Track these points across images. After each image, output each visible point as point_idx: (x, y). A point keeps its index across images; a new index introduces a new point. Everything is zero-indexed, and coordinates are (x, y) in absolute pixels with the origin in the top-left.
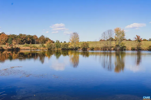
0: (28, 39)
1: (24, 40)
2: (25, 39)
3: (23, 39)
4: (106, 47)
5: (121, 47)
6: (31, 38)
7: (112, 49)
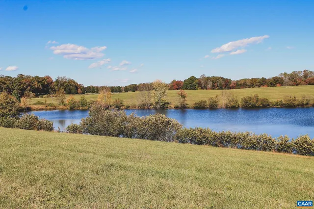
0: (36, 85)
1: (27, 87)
2: (29, 85)
3: (25, 84)
4: (145, 105)
5: (161, 104)
6: (41, 82)
7: (152, 107)
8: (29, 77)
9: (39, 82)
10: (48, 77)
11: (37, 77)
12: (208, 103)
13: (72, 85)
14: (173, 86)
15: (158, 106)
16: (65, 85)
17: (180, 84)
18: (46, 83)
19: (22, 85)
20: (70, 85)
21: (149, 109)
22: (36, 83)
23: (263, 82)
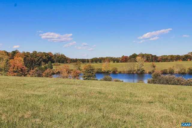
0: (44, 57)
1: (40, 59)
4: (131, 71)
5: (141, 71)
6: (47, 56)
7: (135, 72)
8: (41, 53)
9: (46, 56)
10: (51, 53)
11: (44, 53)
12: (168, 71)
13: (64, 58)
14: (123, 59)
15: (139, 72)
16: (60, 58)
17: (127, 58)
18: (50, 57)
19: (37, 58)
20: (62, 58)
21: (133, 73)
22: (44, 56)
23: (178, 58)
